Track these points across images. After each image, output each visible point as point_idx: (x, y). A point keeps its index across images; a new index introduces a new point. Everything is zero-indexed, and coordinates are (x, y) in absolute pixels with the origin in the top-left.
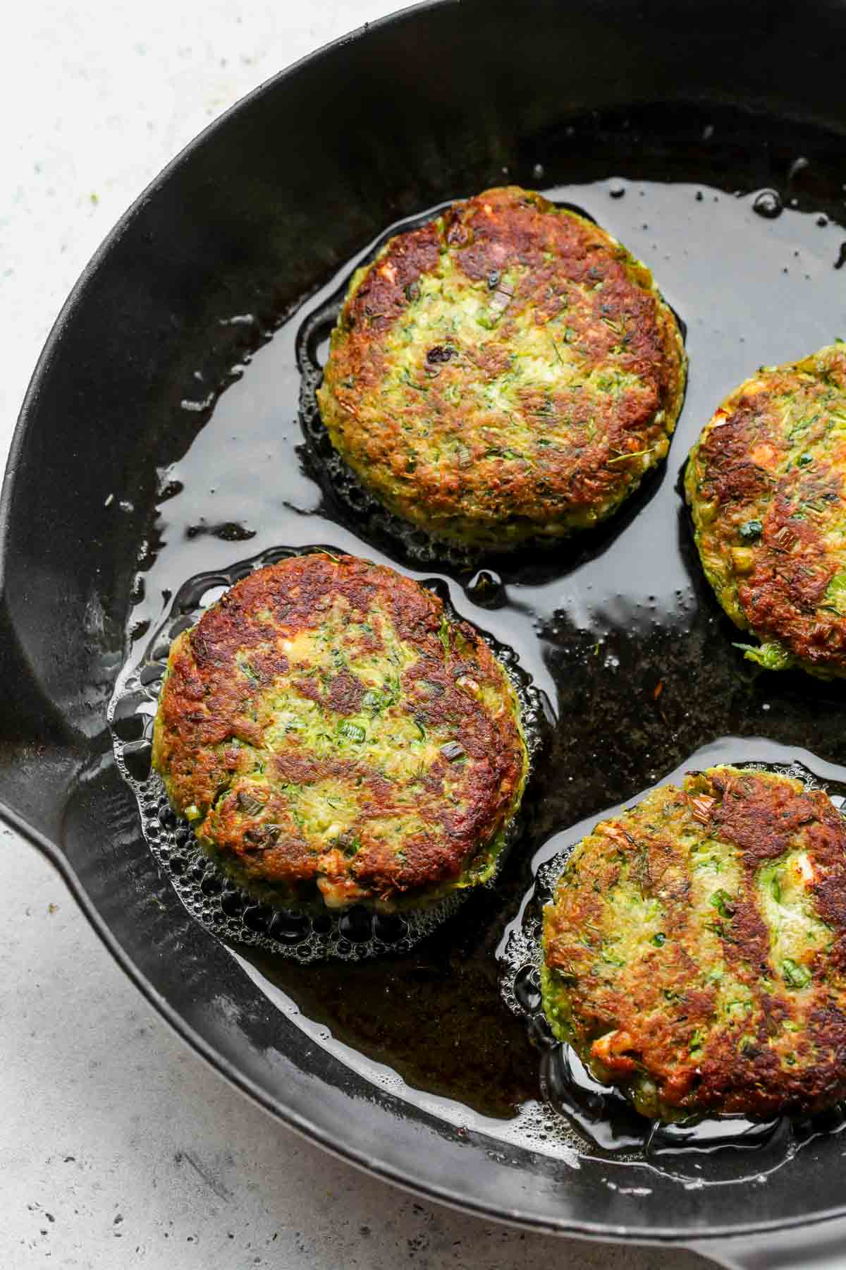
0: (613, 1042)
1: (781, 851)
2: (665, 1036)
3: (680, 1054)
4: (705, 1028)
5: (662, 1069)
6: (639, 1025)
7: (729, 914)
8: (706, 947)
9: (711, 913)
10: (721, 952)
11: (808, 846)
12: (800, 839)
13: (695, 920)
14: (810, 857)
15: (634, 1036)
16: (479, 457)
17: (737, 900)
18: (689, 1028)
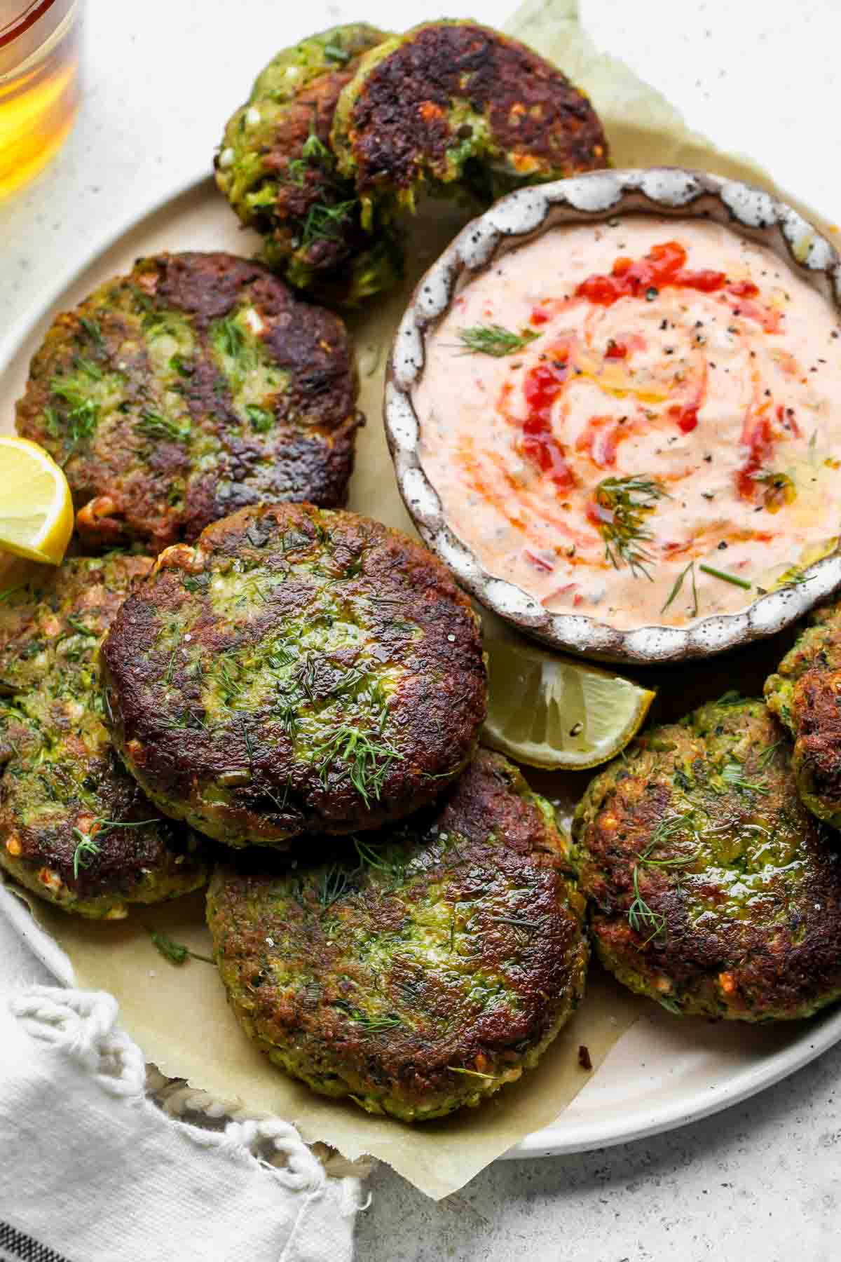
0: (95, 509)
1: (230, 311)
2: (144, 493)
3: (161, 507)
4: (182, 480)
5: (147, 523)
6: (119, 487)
7: (188, 374)
8: (170, 406)
9: (171, 376)
10: (186, 409)
11: (254, 302)
12: (246, 297)
13: (156, 384)
14: (257, 310)
15: (115, 498)
16: (326, 1003)
17: (193, 359)
18: (167, 482)
